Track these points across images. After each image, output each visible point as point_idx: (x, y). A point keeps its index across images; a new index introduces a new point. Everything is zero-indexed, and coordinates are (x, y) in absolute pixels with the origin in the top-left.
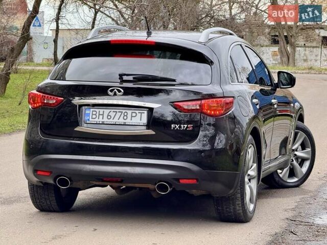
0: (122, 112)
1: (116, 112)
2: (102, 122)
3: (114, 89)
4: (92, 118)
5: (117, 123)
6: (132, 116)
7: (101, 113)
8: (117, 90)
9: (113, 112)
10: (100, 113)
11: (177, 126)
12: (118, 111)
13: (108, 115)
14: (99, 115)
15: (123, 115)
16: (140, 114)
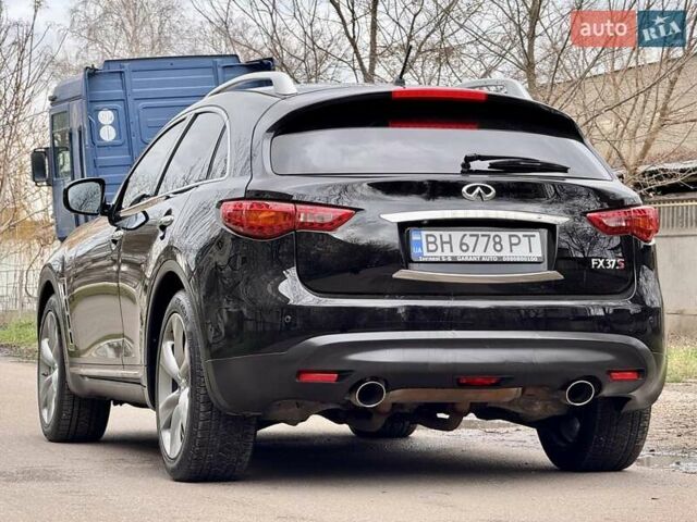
0: (489, 236)
1: (477, 236)
2: (452, 257)
3: (476, 187)
4: (429, 251)
5: (484, 259)
6: (511, 245)
7: (446, 239)
8: (482, 187)
9: (471, 235)
10: (444, 240)
11: (601, 262)
12: (480, 233)
13: (462, 244)
14: (442, 243)
15: (491, 243)
16: (527, 238)
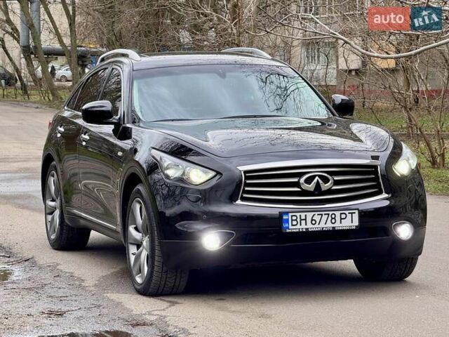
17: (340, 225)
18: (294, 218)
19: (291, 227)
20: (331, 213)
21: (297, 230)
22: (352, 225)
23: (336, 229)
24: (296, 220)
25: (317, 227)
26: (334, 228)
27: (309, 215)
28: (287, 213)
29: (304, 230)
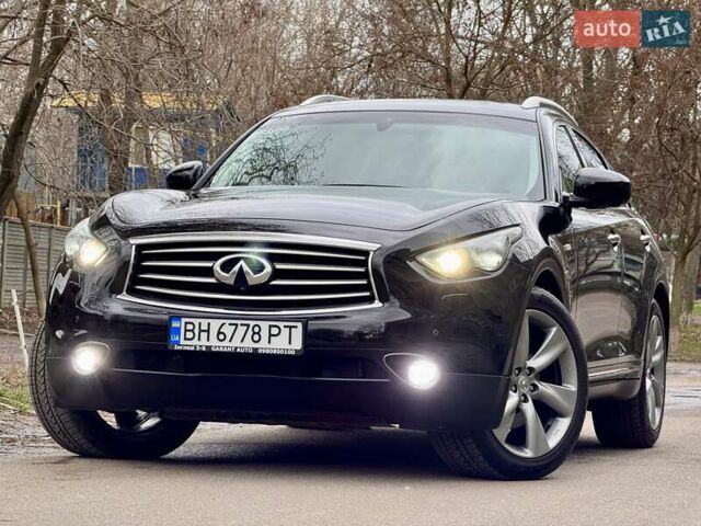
17: (269, 346)
18: (190, 327)
19: (182, 342)
20: (252, 323)
21: (192, 348)
22: (289, 347)
23: (260, 351)
24: (192, 331)
25: (226, 346)
26: (256, 350)
27: (216, 324)
28: (179, 318)
29: (204, 349)
